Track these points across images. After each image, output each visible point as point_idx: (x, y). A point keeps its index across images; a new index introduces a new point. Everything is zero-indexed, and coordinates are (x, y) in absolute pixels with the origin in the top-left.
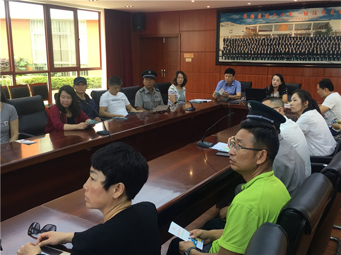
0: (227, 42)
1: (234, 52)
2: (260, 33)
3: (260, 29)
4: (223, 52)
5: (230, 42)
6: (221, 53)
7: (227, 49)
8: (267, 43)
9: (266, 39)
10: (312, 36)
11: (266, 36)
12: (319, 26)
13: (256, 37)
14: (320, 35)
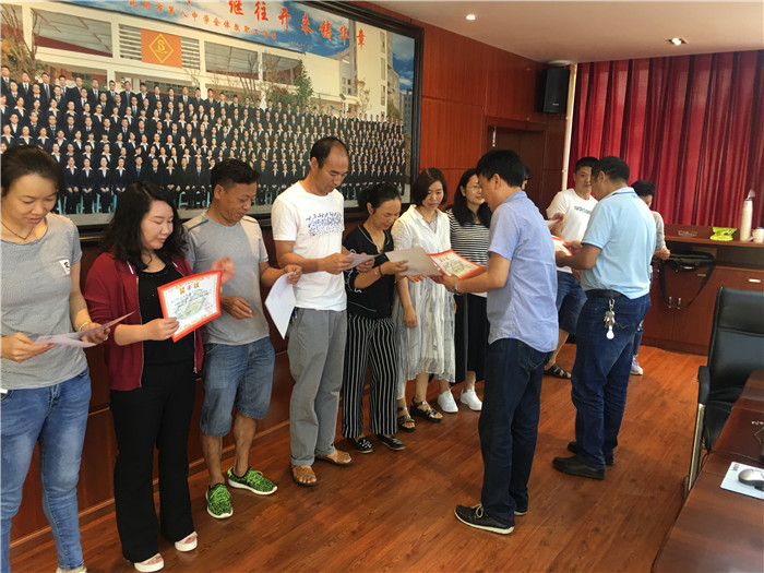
2: (45, 55)
3: (45, 33)
8: (94, 119)
9: (84, 93)
10: (263, 105)
11: (82, 76)
12: (278, 70)
13: (25, 76)
14: (285, 106)
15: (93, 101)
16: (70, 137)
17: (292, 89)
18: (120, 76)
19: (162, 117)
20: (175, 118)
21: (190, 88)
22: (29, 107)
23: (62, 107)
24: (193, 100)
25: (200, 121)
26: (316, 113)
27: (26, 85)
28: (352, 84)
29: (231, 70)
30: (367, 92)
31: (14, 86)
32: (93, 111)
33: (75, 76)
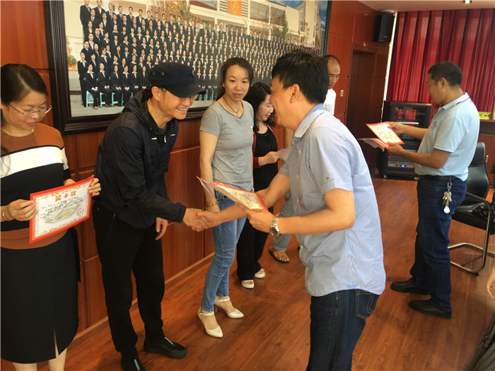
0: (96, 26)
1: (126, 73)
2: (194, 10)
4: (82, 70)
5: (108, 28)
6: (74, 75)
7: (99, 60)
8: (209, 46)
9: (206, 32)
10: (269, 38)
11: (206, 22)
12: (277, 16)
13: (186, 22)
14: (278, 38)
15: (209, 36)
16: (200, 57)
17: (281, 28)
18: (219, 21)
19: (233, 45)
20: (237, 46)
21: (244, 28)
22: (186, 40)
23: (198, 40)
24: (244, 35)
25: (246, 47)
26: (289, 43)
27: (186, 27)
28: (303, 25)
29: (259, 17)
30: (308, 30)
31: (181, 28)
32: (208, 42)
33: (203, 21)
